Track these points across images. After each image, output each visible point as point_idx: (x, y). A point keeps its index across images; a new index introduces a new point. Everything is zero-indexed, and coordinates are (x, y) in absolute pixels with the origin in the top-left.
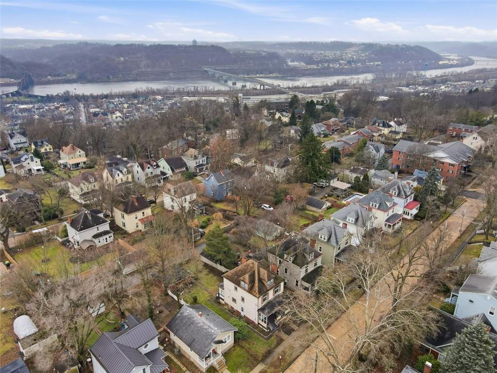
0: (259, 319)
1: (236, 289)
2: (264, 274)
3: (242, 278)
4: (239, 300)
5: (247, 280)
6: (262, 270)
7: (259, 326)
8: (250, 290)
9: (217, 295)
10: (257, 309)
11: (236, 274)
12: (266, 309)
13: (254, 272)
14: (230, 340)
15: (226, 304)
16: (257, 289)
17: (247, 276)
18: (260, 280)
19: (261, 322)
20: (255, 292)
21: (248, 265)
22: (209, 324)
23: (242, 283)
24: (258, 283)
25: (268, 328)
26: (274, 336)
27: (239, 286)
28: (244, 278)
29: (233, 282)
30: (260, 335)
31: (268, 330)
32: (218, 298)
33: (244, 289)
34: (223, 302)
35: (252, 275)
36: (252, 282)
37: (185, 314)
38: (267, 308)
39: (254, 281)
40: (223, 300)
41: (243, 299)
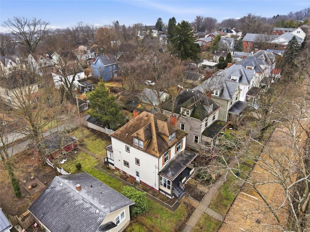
0: (160, 184)
1: (128, 149)
2: (164, 127)
3: (135, 134)
4: (132, 163)
5: (142, 137)
6: (159, 122)
7: (160, 193)
8: (147, 149)
9: (106, 160)
10: (157, 172)
11: (127, 131)
12: (169, 171)
13: (150, 125)
14: (124, 219)
15: (117, 169)
16: (156, 146)
17: (141, 132)
18: (159, 135)
19: (162, 188)
20: (154, 150)
21: (142, 119)
22: (92, 201)
23: (136, 141)
24: (157, 139)
25: (173, 194)
26: (182, 204)
27: (132, 146)
28: (137, 134)
29: (124, 142)
30: (163, 204)
31: (173, 197)
32: (107, 163)
33: (139, 148)
34: (113, 167)
35: (147, 129)
36: (149, 138)
37: (58, 188)
38: (170, 169)
39: (151, 137)
40: (113, 165)
41: (138, 162)
